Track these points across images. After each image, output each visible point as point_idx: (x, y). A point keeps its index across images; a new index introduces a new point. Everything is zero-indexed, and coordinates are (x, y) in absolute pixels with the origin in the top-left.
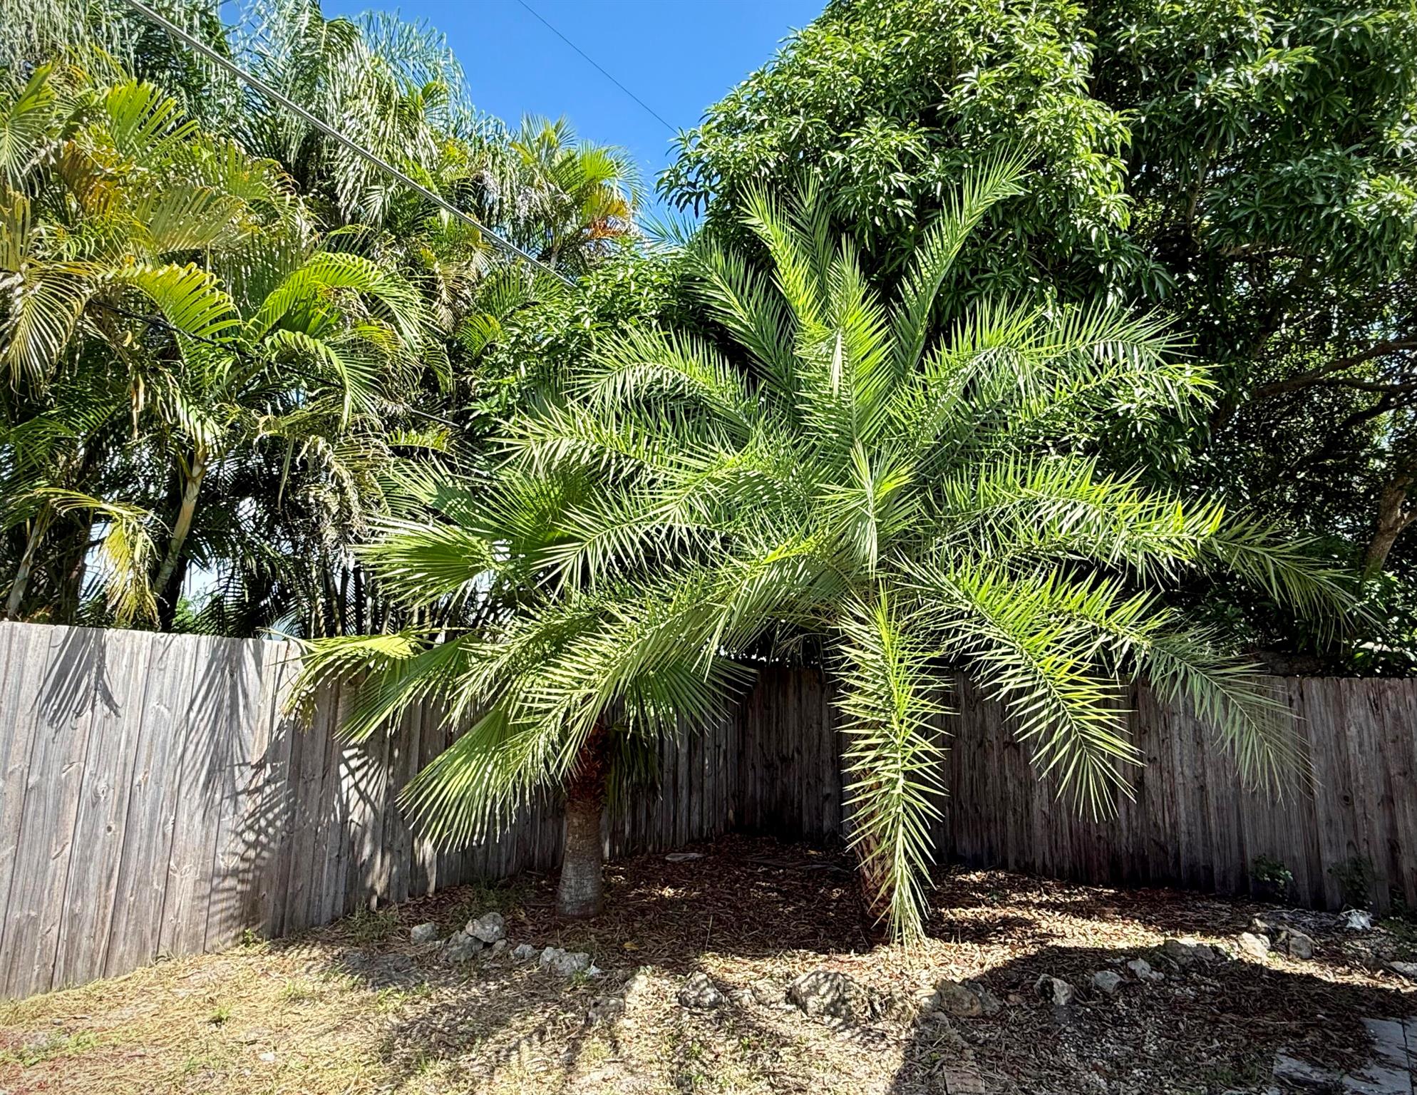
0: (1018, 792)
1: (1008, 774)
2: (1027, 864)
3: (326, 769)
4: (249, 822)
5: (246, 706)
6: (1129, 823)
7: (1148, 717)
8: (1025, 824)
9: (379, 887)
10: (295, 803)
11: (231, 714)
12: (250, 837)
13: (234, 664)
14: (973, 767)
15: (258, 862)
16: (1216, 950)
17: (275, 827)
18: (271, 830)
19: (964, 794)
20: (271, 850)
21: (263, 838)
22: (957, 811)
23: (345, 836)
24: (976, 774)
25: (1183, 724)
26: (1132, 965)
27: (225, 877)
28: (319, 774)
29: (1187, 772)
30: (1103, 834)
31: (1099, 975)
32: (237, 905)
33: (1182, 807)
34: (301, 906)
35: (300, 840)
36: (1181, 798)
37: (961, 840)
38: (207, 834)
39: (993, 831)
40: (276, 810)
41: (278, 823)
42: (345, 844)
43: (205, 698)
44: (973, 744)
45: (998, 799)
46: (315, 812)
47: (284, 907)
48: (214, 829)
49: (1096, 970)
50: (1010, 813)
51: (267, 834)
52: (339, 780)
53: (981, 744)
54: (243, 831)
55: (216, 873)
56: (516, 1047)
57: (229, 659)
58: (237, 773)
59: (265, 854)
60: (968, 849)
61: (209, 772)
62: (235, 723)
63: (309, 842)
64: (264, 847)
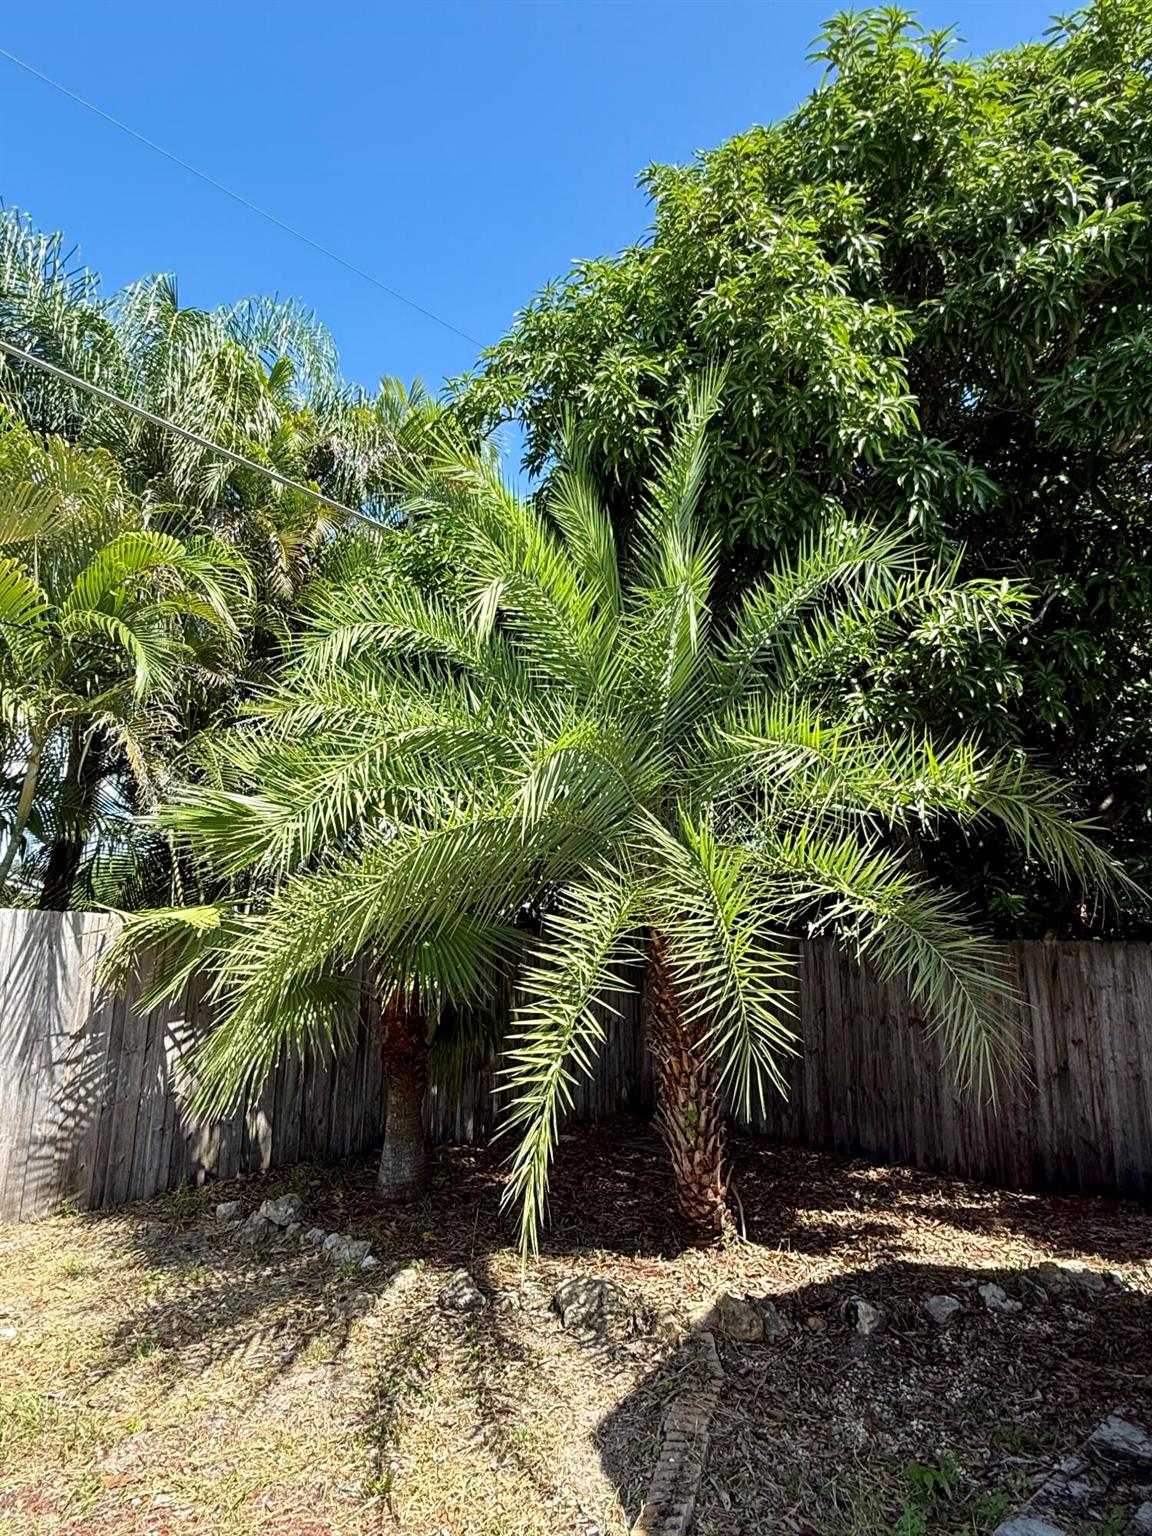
0: (926, 1076)
1: (914, 1055)
2: (937, 1161)
3: (149, 1041)
4: (68, 1091)
5: (64, 977)
6: (1053, 1116)
7: (1071, 991)
8: (933, 1112)
9: (207, 1162)
10: (117, 1072)
11: (49, 987)
12: (70, 1106)
13: (54, 937)
14: (875, 1046)
15: (77, 1130)
16: (1108, 1278)
17: (95, 1097)
18: (91, 1100)
19: (867, 1078)
20: (90, 1120)
21: (82, 1107)
22: (860, 1098)
23: (170, 1109)
24: (879, 1055)
25: (1113, 1001)
26: (983, 1291)
27: (42, 1145)
28: (142, 1046)
29: (1119, 1057)
30: (1024, 1129)
31: (934, 1300)
32: (55, 1173)
33: (1115, 1099)
34: (122, 1178)
35: (121, 1112)
36: (1112, 1089)
37: (864, 1130)
38: (24, 1104)
39: (899, 1122)
40: (97, 1080)
41: (99, 1093)
42: (170, 1117)
43: (21, 970)
44: (876, 1021)
45: (904, 1084)
46: (138, 1083)
47: (104, 1178)
48: (31, 1099)
49: (934, 1293)
50: (917, 1101)
51: (86, 1103)
52: (163, 1051)
53: (883, 1021)
54: (61, 1101)
55: (34, 1141)
56: (247, 1342)
57: (48, 932)
58: (54, 1043)
59: (84, 1123)
60: (873, 1140)
61: (26, 1042)
62: (53, 996)
63: (131, 1113)
64: (83, 1116)
